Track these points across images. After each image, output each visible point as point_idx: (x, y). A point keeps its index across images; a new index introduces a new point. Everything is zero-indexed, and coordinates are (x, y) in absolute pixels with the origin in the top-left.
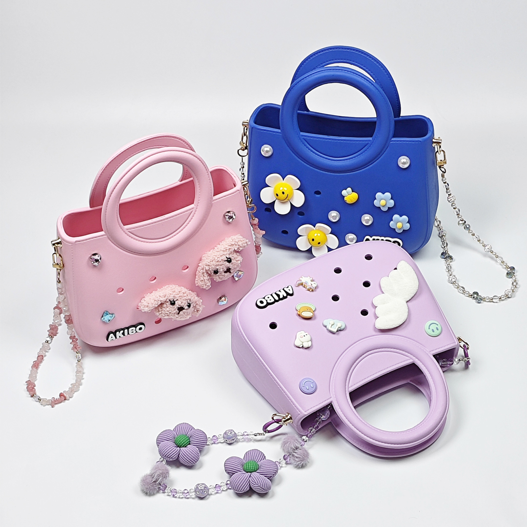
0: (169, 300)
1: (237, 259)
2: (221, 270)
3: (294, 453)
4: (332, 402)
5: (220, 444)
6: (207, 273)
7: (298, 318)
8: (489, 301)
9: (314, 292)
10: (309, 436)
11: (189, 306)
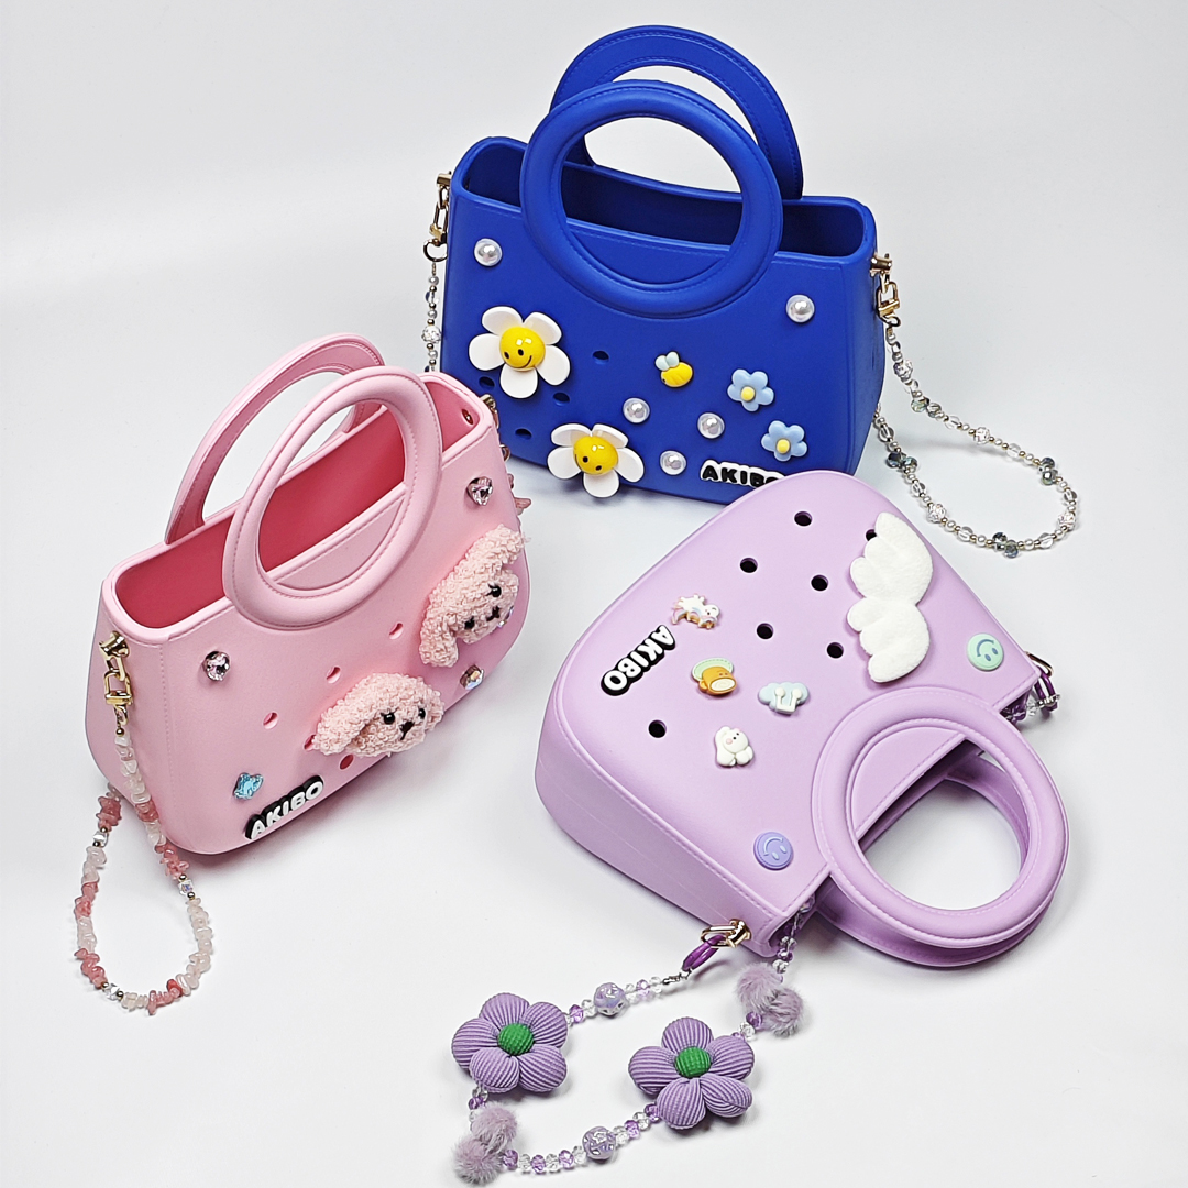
0: (382, 714)
1: (509, 582)
2: (483, 618)
3: (774, 1007)
4: (830, 873)
5: (589, 1022)
6: (451, 630)
8: (1034, 549)
9: (717, 629)
10: (786, 957)
11: (422, 715)
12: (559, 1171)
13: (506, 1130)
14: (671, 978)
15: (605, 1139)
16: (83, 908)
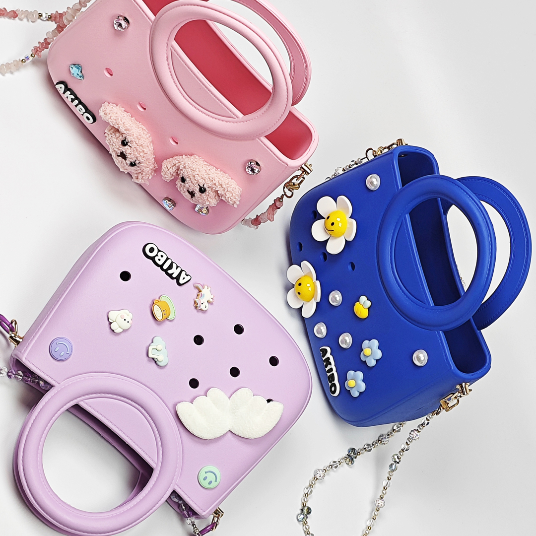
0: (125, 138)
2: (187, 186)
4: (54, 386)
6: (178, 169)
7: (150, 302)
10: (10, 374)
11: (133, 164)
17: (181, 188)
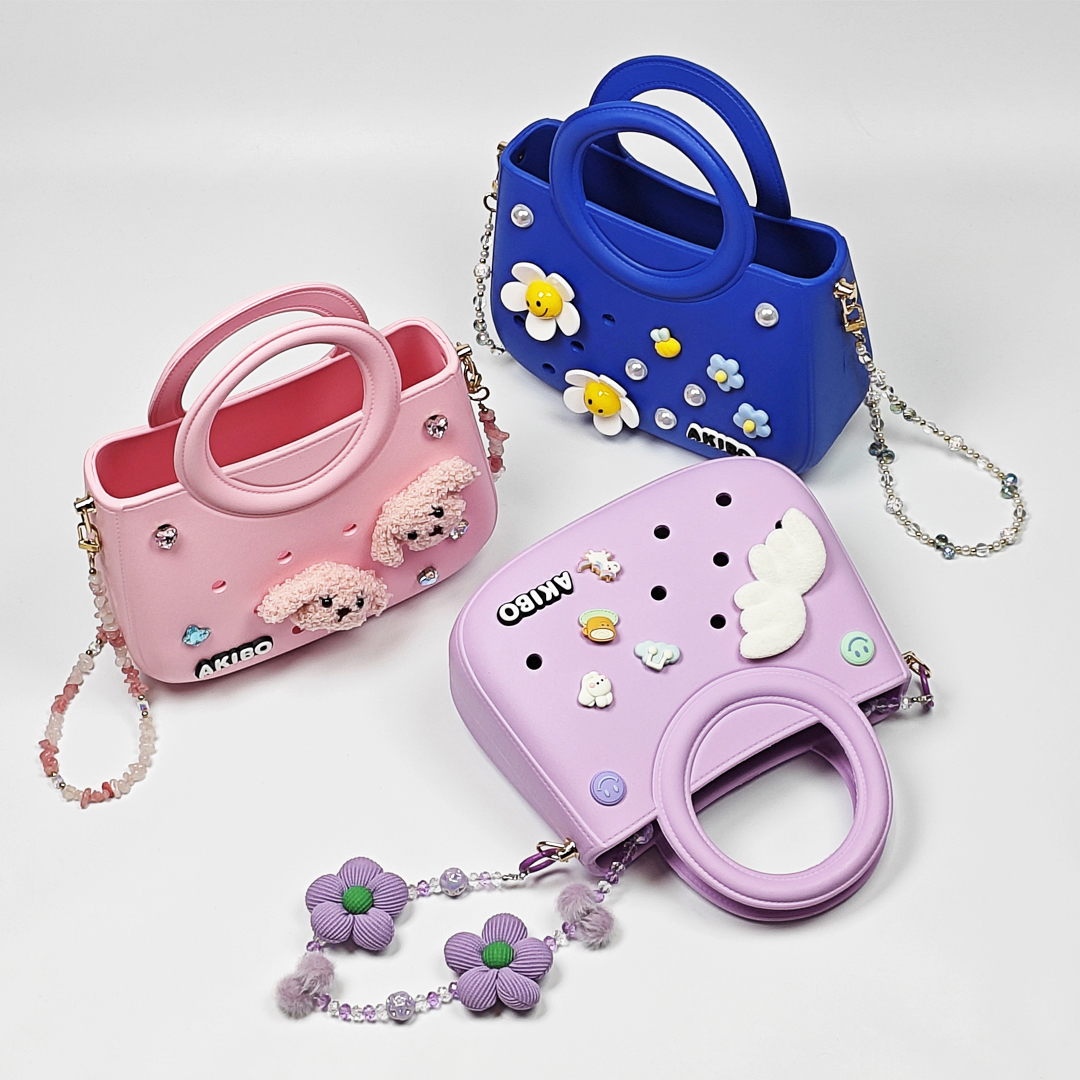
0: (320, 598)
1: (456, 507)
2: (423, 533)
3: (584, 922)
4: (657, 817)
5: (434, 897)
6: (395, 538)
7: (583, 641)
8: (970, 555)
9: (616, 583)
10: (612, 880)
11: (360, 604)
12: (362, 1021)
13: (320, 977)
14: (510, 875)
15: (403, 1004)
16: (60, 705)
17: (423, 544)
